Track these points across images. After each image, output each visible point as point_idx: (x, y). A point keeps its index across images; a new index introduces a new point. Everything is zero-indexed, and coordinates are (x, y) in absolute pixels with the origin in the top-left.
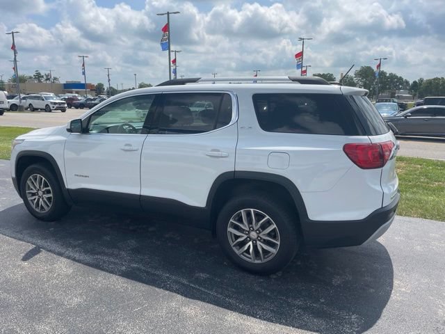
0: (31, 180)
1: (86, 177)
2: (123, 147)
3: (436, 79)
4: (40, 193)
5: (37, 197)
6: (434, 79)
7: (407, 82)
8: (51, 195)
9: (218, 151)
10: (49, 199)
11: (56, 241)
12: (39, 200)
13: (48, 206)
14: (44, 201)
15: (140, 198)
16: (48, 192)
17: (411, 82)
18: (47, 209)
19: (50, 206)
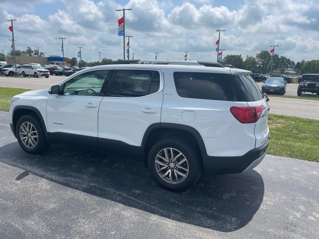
0: (23, 125)
1: (61, 124)
2: (87, 105)
3: (314, 61)
4: (29, 135)
5: (27, 137)
6: (312, 61)
7: (293, 63)
8: (37, 136)
9: (150, 109)
10: (35, 139)
11: (40, 167)
12: (28, 139)
13: (34, 144)
14: (32, 141)
15: (97, 140)
16: (35, 134)
17: (296, 63)
18: (34, 146)
19: (36, 144)
